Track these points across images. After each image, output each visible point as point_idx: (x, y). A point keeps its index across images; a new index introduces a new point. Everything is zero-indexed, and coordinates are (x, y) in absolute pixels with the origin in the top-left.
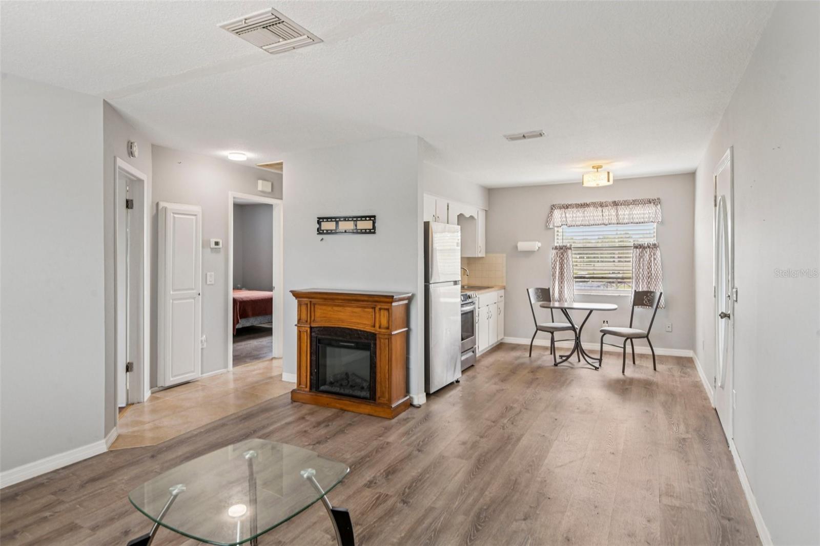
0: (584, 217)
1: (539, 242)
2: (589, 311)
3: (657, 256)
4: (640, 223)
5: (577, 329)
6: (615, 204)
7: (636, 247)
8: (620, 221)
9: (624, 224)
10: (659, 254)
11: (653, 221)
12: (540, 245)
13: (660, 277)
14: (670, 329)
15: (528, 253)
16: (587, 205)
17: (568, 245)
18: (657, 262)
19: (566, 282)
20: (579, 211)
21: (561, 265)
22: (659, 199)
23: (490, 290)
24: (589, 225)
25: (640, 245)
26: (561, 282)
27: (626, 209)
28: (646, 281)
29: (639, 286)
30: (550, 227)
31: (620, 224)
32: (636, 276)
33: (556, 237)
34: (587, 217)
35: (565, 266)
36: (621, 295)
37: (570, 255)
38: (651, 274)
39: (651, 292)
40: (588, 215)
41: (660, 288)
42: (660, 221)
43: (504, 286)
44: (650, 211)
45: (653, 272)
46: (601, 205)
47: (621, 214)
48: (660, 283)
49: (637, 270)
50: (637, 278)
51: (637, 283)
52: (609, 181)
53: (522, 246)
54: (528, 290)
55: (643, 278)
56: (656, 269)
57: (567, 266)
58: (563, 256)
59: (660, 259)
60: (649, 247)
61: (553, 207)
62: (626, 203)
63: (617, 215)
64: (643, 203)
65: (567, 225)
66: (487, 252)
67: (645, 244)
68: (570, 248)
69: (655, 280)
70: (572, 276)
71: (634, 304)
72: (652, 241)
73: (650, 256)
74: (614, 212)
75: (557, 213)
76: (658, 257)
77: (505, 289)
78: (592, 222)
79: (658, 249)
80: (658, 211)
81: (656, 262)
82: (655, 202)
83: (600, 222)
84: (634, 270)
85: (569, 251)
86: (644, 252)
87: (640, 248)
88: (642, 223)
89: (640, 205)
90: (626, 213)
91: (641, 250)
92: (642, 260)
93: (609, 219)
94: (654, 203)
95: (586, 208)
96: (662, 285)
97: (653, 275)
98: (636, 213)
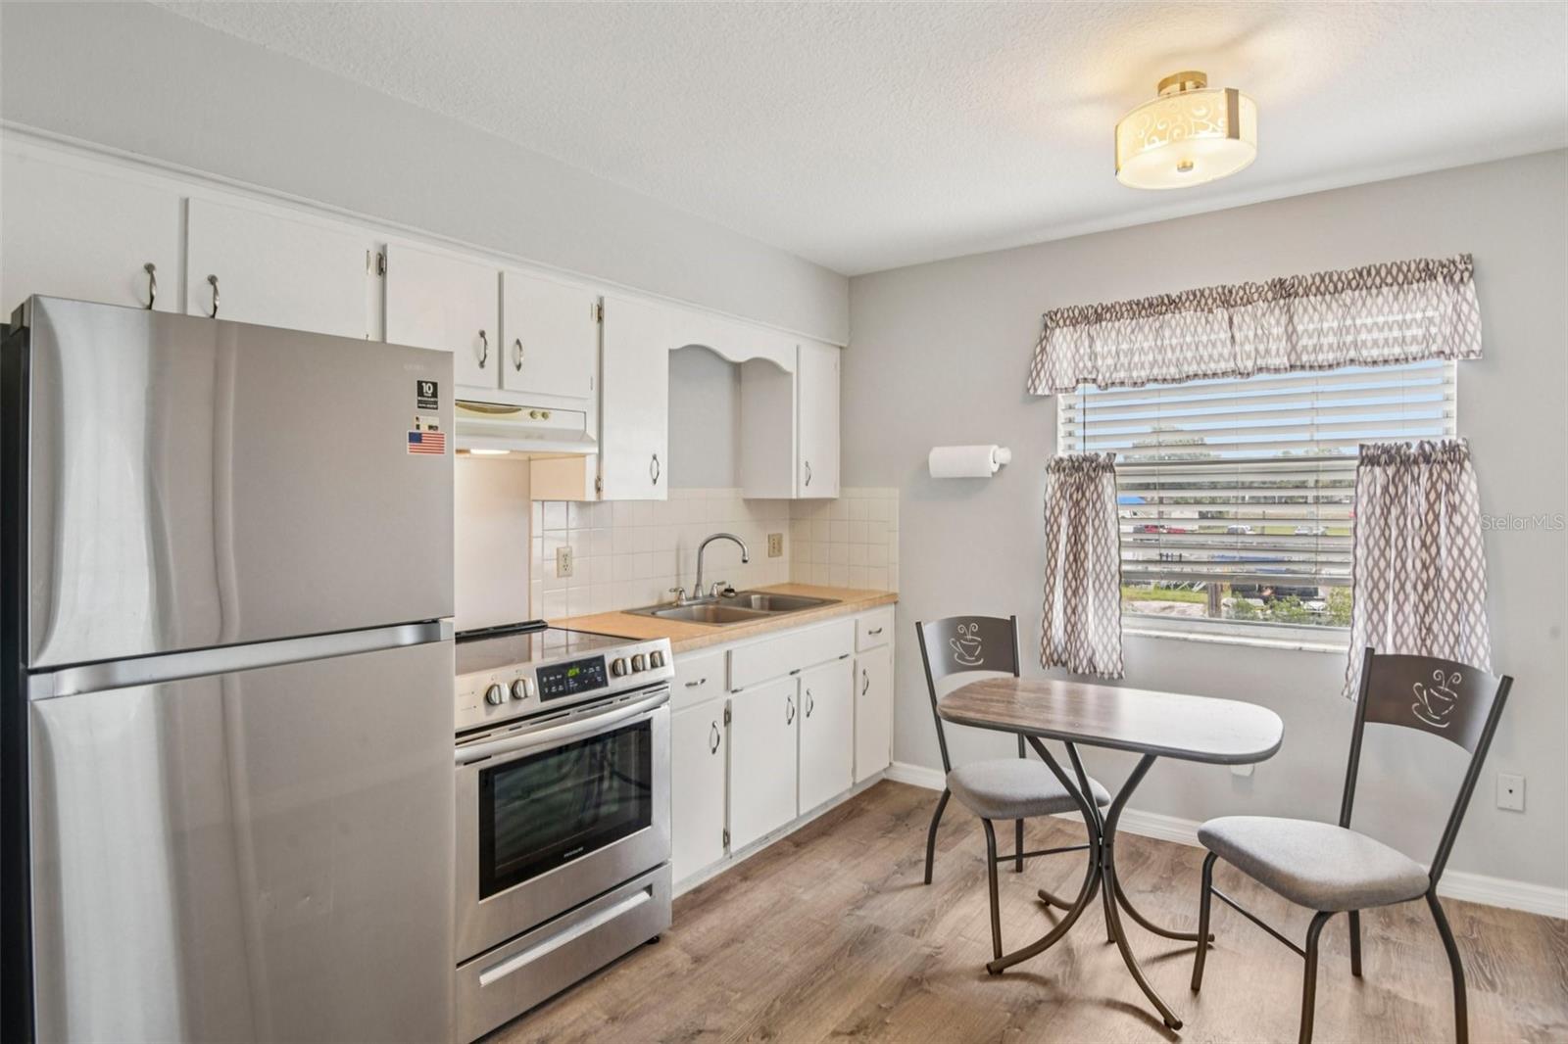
0: (1161, 349)
1: (1001, 446)
2: (1141, 756)
3: (1462, 498)
4: (1386, 362)
5: (1102, 803)
6: (1284, 290)
7: (1369, 460)
8: (1305, 358)
9: (1321, 367)
10: (1474, 487)
11: (1447, 351)
12: (1004, 455)
13: (1476, 585)
14: (1515, 801)
15: (969, 485)
16: (1172, 302)
17: (1103, 455)
18: (1465, 519)
19: (1091, 593)
20: (1141, 329)
21: (1075, 528)
22: (1468, 259)
23: (823, 612)
24: (1180, 380)
25: (1386, 450)
26: (1075, 593)
27: (1329, 307)
28: (1413, 598)
29: (1382, 618)
30: (1039, 392)
31: (1303, 367)
32: (1370, 575)
33: (1062, 430)
34: (1173, 350)
35: (1090, 530)
36: (1306, 646)
37: (1109, 490)
38: (1438, 571)
39: (1450, 667)
40: (1174, 341)
41: (1479, 630)
42: (1476, 347)
43: (894, 595)
44: (1430, 313)
45: (1446, 561)
46: (1227, 299)
47: (1306, 331)
48: (1477, 607)
49: (1377, 553)
50: (1376, 586)
51: (1375, 606)
52: (1234, 133)
53: (946, 460)
54: (919, 625)
55: (1402, 587)
56: (1461, 552)
57: (1096, 531)
58: (1083, 494)
59: (1476, 508)
60: (1427, 460)
61: (1052, 320)
62: (1329, 286)
63: (1291, 335)
64: (1401, 278)
65: (1094, 381)
66: (845, 479)
67: (1408, 445)
68: (1109, 467)
69: (1453, 595)
70: (1114, 568)
71: (1366, 713)
72: (1444, 430)
73: (1432, 496)
74: (1278, 323)
75: (1063, 342)
76: (1469, 498)
77: (896, 603)
78: (1193, 369)
79: (1467, 464)
80: (1465, 308)
81: (1457, 520)
82: (1455, 271)
83: (1223, 366)
84: (1361, 552)
85: (1107, 479)
86: (1408, 479)
87: (1388, 464)
88: (1397, 360)
89: (1385, 289)
90: (1326, 325)
91: (1391, 471)
92: (1395, 512)
93: (1257, 351)
94: (1449, 277)
95: (1169, 316)
96: (1484, 618)
97: (1445, 574)
98: (1369, 321)
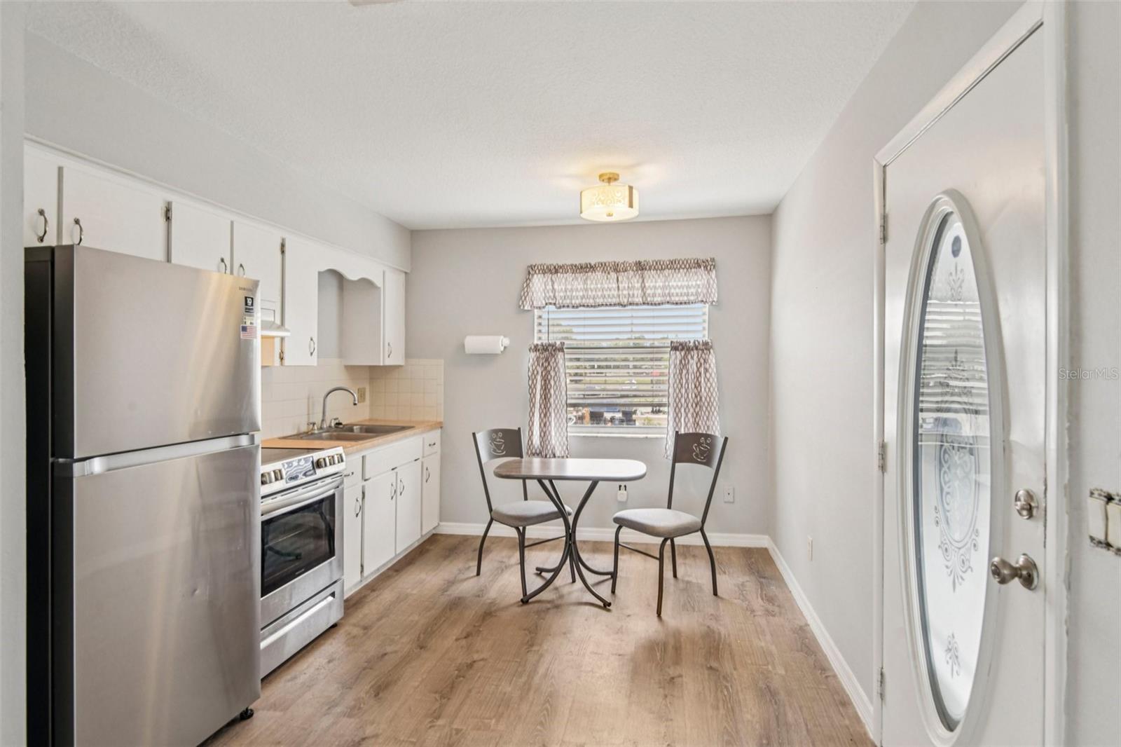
0: (586, 290)
1: (505, 336)
2: (590, 483)
3: (710, 365)
4: (681, 303)
5: (570, 514)
6: (640, 267)
7: (675, 348)
8: (649, 299)
9: (655, 304)
10: (714, 361)
11: (705, 300)
12: (506, 342)
13: (715, 404)
14: (730, 498)
15: (486, 358)
16: (591, 267)
17: (558, 343)
18: (711, 375)
19: (553, 415)
20: (577, 279)
21: (545, 381)
22: (713, 260)
23: (408, 432)
24: (595, 306)
25: (681, 344)
26: (545, 415)
27: (659, 276)
28: (692, 410)
29: (680, 420)
30: (526, 308)
31: (648, 304)
32: (675, 401)
33: (536, 328)
34: (592, 291)
35: (552, 382)
36: (649, 436)
37: (561, 362)
38: (701, 398)
39: (707, 436)
40: (592, 287)
41: (716, 423)
42: (715, 300)
43: (441, 423)
44: (698, 283)
45: (704, 394)
46: (617, 268)
47: (649, 287)
48: (715, 413)
49: (677, 391)
50: (677, 405)
51: (677, 415)
52: (631, 205)
53: (474, 343)
54: (474, 434)
55: (687, 406)
56: (709, 389)
57: (555, 383)
58: (549, 364)
59: (715, 370)
60: (697, 348)
61: (531, 270)
62: (659, 267)
63: (643, 288)
64: (687, 266)
65: (555, 304)
66: (408, 355)
67: (690, 342)
68: (561, 350)
69: (707, 408)
70: (564, 402)
71: (676, 459)
72: (702, 336)
73: (699, 365)
74: (638, 282)
75: (538, 282)
76: (712, 365)
77: (441, 427)
78: (600, 301)
79: (711, 351)
80: (712, 282)
81: (708, 375)
82: (706, 265)
83: (614, 301)
84: (671, 390)
85: (560, 355)
86: (689, 357)
87: (682, 350)
88: (685, 303)
89: (681, 270)
90: (657, 285)
91: (683, 353)
92: (684, 372)
93: (629, 294)
94: (706, 267)
95: (590, 274)
96: (718, 418)
97: (703, 399)
98: (675, 284)
